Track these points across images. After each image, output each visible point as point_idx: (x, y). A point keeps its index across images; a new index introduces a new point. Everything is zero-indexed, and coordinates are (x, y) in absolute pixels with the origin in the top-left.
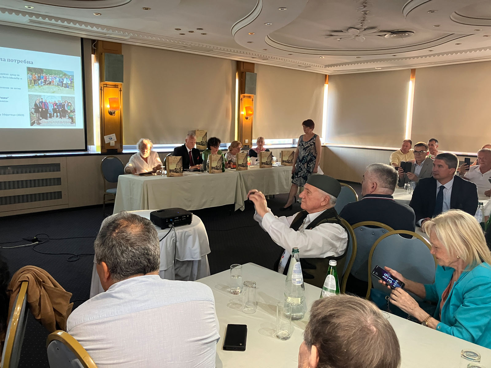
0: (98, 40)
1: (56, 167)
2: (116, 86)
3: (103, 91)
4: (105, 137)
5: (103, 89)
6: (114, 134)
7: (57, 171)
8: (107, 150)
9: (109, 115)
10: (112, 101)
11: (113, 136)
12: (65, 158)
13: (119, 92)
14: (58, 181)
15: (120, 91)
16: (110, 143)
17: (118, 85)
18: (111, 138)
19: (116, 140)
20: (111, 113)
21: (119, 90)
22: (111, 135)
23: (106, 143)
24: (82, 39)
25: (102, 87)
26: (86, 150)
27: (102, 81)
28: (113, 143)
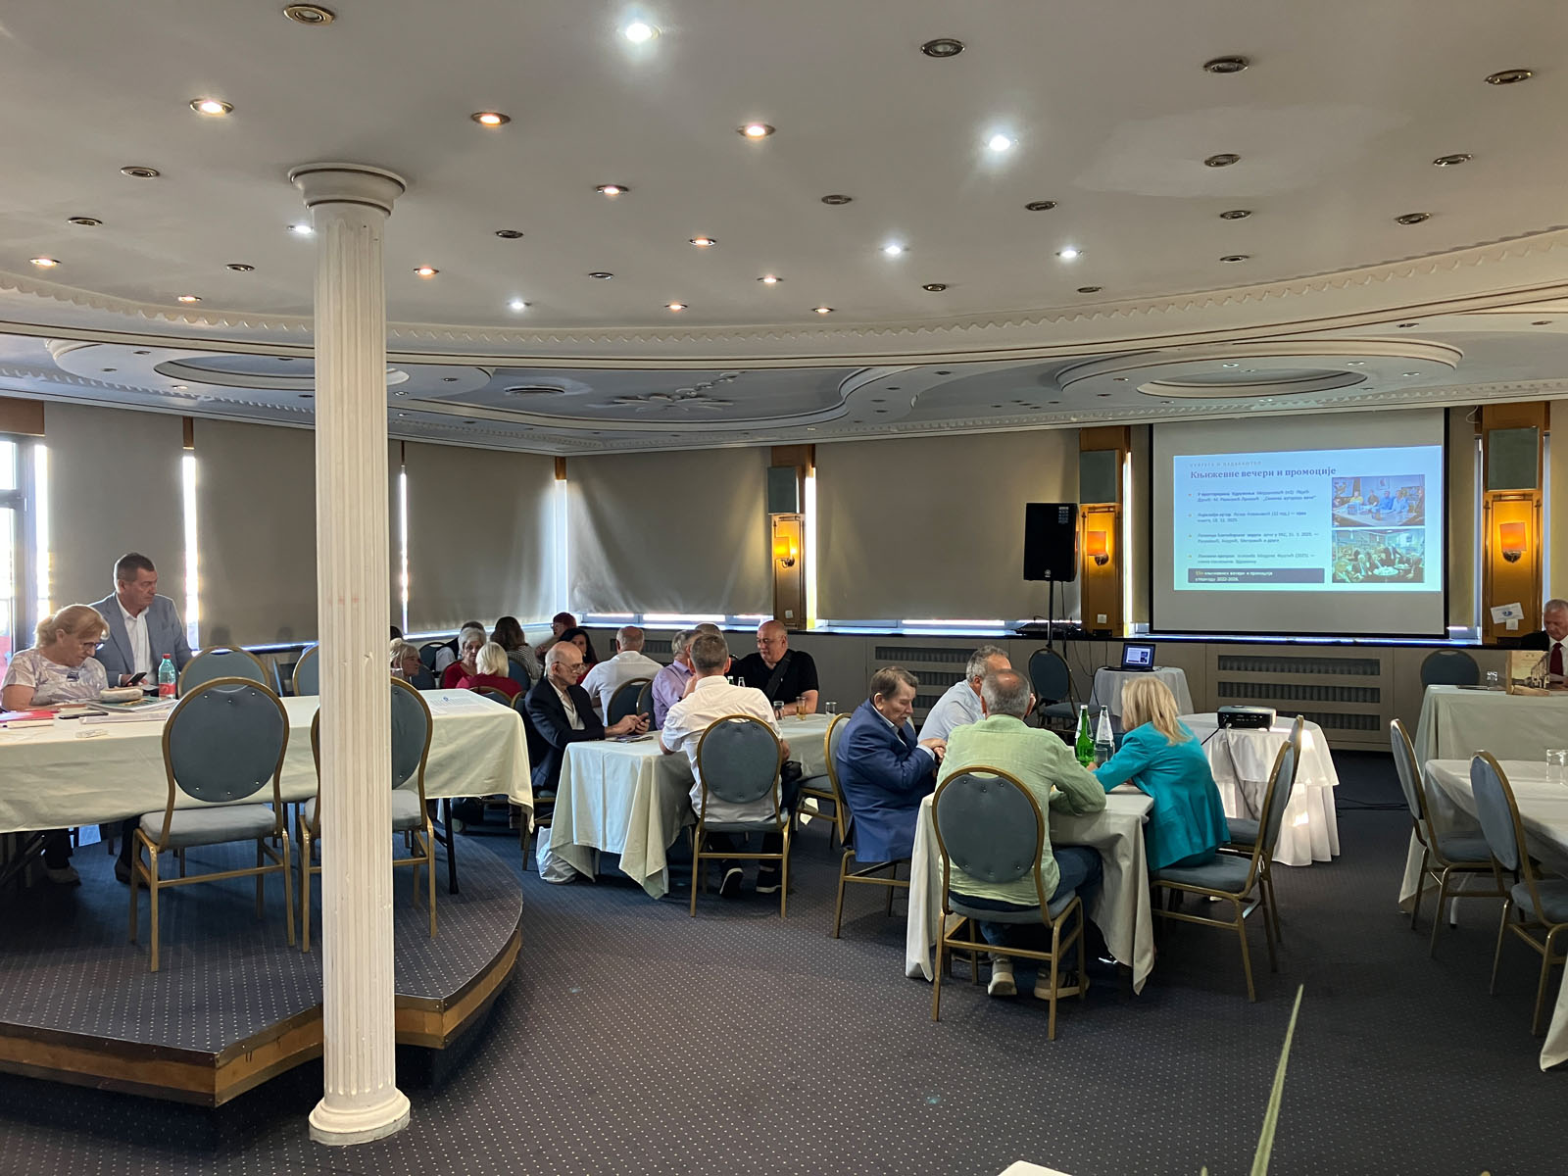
0: (1481, 407)
1: (1372, 666)
2: (1525, 497)
3: (1490, 511)
4: (1492, 609)
5: (1490, 506)
6: (1519, 604)
7: (1372, 674)
8: (1498, 638)
9: (1504, 560)
10: (1507, 529)
11: (1516, 609)
12: (1391, 648)
13: (1535, 509)
14: (1374, 694)
15: (1538, 506)
16: (1505, 623)
17: (1532, 495)
18: (1510, 613)
19: (1522, 618)
20: (1508, 557)
21: (1535, 504)
22: (1510, 606)
23: (1495, 622)
24: (1447, 410)
25: (1487, 502)
26: (1446, 635)
27: (1486, 488)
28: (1513, 624)
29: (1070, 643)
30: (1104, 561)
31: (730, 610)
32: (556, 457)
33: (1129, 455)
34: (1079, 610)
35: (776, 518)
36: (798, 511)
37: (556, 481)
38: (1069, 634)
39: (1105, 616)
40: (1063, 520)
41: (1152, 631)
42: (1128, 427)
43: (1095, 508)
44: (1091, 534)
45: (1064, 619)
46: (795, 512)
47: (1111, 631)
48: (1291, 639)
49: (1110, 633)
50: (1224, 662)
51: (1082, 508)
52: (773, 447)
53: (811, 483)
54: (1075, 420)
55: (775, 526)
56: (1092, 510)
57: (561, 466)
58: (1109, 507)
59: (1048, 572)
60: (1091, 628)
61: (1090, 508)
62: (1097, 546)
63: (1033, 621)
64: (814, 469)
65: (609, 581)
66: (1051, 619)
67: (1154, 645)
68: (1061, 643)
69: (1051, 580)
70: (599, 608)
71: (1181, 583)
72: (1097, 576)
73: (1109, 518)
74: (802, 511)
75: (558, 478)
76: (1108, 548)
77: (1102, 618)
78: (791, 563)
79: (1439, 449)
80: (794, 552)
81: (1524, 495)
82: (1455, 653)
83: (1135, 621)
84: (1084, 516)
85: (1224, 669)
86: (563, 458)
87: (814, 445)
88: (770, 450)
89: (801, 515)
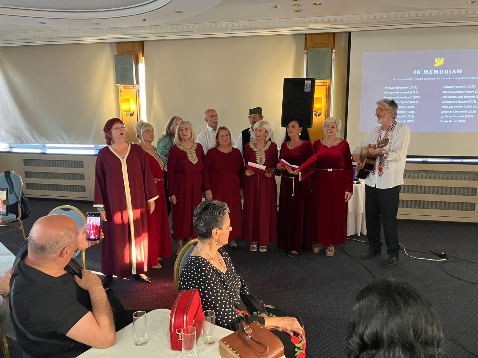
14: (473, 191)
30: (319, 114)
31: (96, 142)
35: (121, 87)
36: (135, 83)
40: (307, 89)
42: (334, 33)
46: (133, 83)
52: (117, 42)
53: (142, 66)
55: (121, 92)
62: (318, 106)
64: (144, 57)
72: (315, 123)
73: (324, 89)
74: (138, 82)
76: (323, 107)
78: (131, 115)
80: (133, 107)
87: (143, 42)
88: (115, 44)
89: (137, 85)
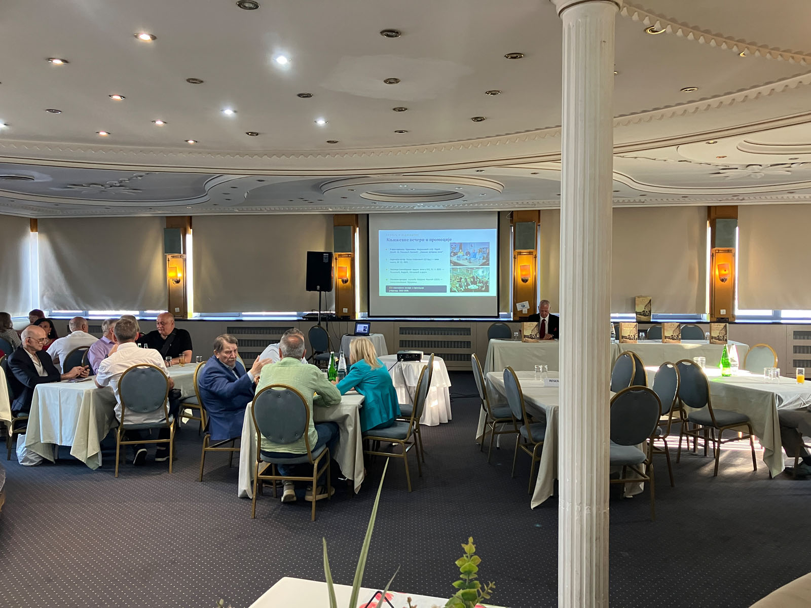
0: (512, 211)
1: (467, 331)
3: (516, 259)
4: (517, 304)
6: (527, 302)
7: (468, 335)
8: (519, 317)
9: (522, 282)
10: (523, 268)
11: (526, 304)
12: (476, 323)
13: (534, 259)
14: (468, 344)
15: (535, 257)
16: (522, 311)
17: (532, 252)
18: (524, 306)
19: (529, 308)
20: (523, 280)
22: (524, 302)
23: (518, 310)
24: (499, 212)
25: (515, 256)
26: (498, 316)
27: (514, 250)
28: (525, 312)
29: (329, 323)
30: (346, 281)
31: (142, 308)
32: (31, 219)
33: (358, 229)
34: (334, 306)
35: (169, 256)
36: (182, 253)
37: (31, 232)
38: (329, 318)
39: (347, 309)
40: (326, 261)
41: (369, 316)
42: (357, 215)
43: (341, 255)
44: (339, 268)
45: (327, 311)
46: (180, 253)
47: (349, 316)
48: (432, 319)
49: (349, 318)
50: (403, 331)
51: (335, 255)
52: (167, 217)
53: (189, 238)
54: (331, 210)
55: (169, 261)
56: (340, 256)
57: (34, 224)
58: (349, 255)
59: (318, 287)
60: (340, 315)
61: (339, 255)
62: (343, 274)
63: (311, 312)
64: (192, 230)
65: (66, 291)
66: (320, 311)
67: (370, 323)
68: (325, 322)
69: (320, 291)
70: (60, 307)
71: (383, 292)
72: (343, 289)
73: (348, 260)
74: (185, 252)
75: (32, 231)
76: (348, 275)
77: (345, 310)
78: (178, 282)
79: (496, 230)
80: (180, 275)
81: (530, 252)
82: (501, 324)
83: (361, 312)
84: (336, 259)
85: (402, 334)
86: (36, 219)
87: (191, 217)
88: (165, 218)
89: (184, 255)
